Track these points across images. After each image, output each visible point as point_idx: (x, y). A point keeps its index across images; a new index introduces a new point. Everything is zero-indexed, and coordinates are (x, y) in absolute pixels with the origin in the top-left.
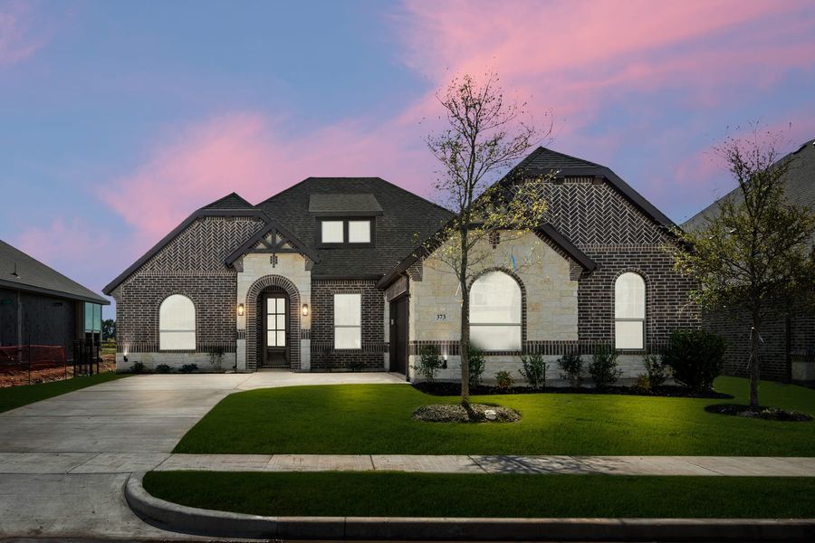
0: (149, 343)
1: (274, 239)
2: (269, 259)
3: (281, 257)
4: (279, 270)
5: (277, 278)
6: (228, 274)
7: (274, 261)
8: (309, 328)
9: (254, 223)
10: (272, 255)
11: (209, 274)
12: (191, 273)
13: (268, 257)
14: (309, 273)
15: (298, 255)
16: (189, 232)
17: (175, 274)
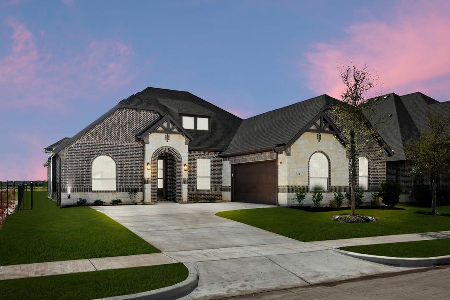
0: (86, 186)
1: (168, 125)
2: (165, 137)
3: (172, 136)
4: (170, 144)
5: (169, 149)
6: (137, 144)
7: (168, 139)
8: (187, 178)
9: (153, 115)
10: (166, 135)
11: (125, 144)
12: (114, 143)
13: (164, 135)
14: (187, 146)
15: (181, 136)
16: (113, 117)
17: (103, 142)
